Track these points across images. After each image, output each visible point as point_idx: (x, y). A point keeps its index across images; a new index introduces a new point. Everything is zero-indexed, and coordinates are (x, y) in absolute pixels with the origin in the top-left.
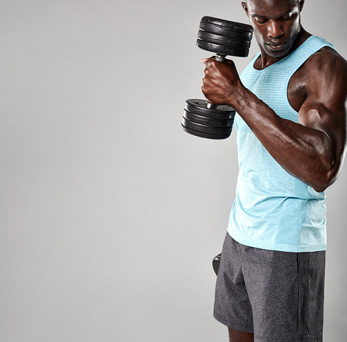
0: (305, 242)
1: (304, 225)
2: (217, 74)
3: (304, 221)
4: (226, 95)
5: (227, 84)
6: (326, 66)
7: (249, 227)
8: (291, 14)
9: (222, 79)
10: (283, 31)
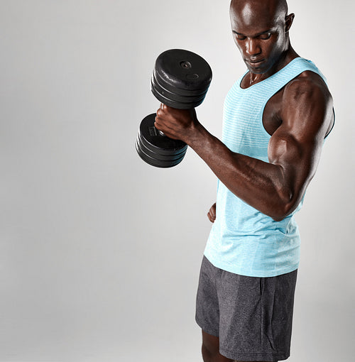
10: (261, 50)
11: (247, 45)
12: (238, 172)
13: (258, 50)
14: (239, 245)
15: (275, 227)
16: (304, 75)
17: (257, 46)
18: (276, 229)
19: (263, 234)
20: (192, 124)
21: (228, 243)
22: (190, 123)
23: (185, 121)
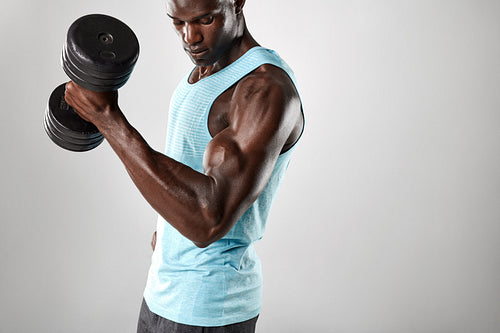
10: (203, 38)
11: (185, 31)
12: (154, 176)
13: (198, 38)
14: (177, 283)
15: (223, 260)
16: (263, 69)
17: (197, 33)
18: (225, 263)
19: (207, 270)
20: (108, 108)
21: (165, 280)
22: (105, 107)
23: (99, 103)
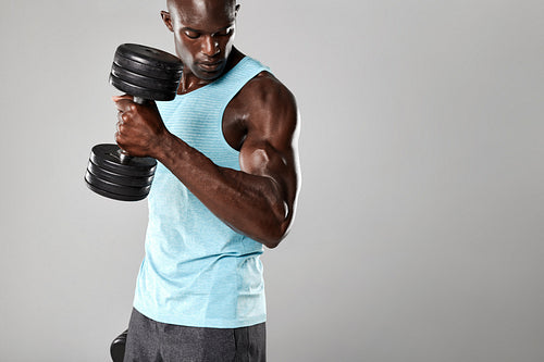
0: (242, 315)
1: (241, 293)
2: (139, 120)
3: (239, 288)
4: (151, 146)
5: (152, 133)
6: (270, 97)
7: (168, 299)
8: (228, 30)
9: (146, 128)
